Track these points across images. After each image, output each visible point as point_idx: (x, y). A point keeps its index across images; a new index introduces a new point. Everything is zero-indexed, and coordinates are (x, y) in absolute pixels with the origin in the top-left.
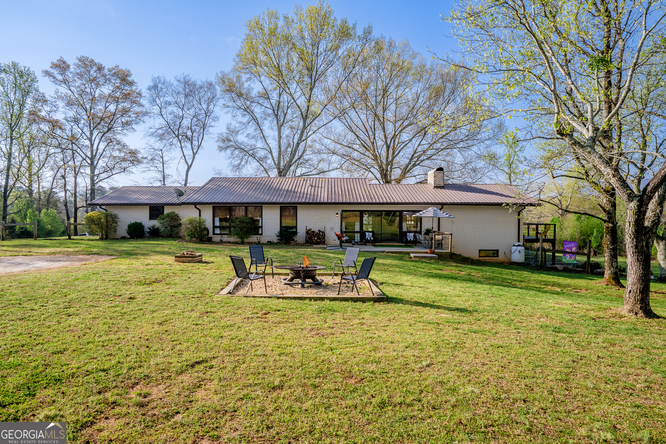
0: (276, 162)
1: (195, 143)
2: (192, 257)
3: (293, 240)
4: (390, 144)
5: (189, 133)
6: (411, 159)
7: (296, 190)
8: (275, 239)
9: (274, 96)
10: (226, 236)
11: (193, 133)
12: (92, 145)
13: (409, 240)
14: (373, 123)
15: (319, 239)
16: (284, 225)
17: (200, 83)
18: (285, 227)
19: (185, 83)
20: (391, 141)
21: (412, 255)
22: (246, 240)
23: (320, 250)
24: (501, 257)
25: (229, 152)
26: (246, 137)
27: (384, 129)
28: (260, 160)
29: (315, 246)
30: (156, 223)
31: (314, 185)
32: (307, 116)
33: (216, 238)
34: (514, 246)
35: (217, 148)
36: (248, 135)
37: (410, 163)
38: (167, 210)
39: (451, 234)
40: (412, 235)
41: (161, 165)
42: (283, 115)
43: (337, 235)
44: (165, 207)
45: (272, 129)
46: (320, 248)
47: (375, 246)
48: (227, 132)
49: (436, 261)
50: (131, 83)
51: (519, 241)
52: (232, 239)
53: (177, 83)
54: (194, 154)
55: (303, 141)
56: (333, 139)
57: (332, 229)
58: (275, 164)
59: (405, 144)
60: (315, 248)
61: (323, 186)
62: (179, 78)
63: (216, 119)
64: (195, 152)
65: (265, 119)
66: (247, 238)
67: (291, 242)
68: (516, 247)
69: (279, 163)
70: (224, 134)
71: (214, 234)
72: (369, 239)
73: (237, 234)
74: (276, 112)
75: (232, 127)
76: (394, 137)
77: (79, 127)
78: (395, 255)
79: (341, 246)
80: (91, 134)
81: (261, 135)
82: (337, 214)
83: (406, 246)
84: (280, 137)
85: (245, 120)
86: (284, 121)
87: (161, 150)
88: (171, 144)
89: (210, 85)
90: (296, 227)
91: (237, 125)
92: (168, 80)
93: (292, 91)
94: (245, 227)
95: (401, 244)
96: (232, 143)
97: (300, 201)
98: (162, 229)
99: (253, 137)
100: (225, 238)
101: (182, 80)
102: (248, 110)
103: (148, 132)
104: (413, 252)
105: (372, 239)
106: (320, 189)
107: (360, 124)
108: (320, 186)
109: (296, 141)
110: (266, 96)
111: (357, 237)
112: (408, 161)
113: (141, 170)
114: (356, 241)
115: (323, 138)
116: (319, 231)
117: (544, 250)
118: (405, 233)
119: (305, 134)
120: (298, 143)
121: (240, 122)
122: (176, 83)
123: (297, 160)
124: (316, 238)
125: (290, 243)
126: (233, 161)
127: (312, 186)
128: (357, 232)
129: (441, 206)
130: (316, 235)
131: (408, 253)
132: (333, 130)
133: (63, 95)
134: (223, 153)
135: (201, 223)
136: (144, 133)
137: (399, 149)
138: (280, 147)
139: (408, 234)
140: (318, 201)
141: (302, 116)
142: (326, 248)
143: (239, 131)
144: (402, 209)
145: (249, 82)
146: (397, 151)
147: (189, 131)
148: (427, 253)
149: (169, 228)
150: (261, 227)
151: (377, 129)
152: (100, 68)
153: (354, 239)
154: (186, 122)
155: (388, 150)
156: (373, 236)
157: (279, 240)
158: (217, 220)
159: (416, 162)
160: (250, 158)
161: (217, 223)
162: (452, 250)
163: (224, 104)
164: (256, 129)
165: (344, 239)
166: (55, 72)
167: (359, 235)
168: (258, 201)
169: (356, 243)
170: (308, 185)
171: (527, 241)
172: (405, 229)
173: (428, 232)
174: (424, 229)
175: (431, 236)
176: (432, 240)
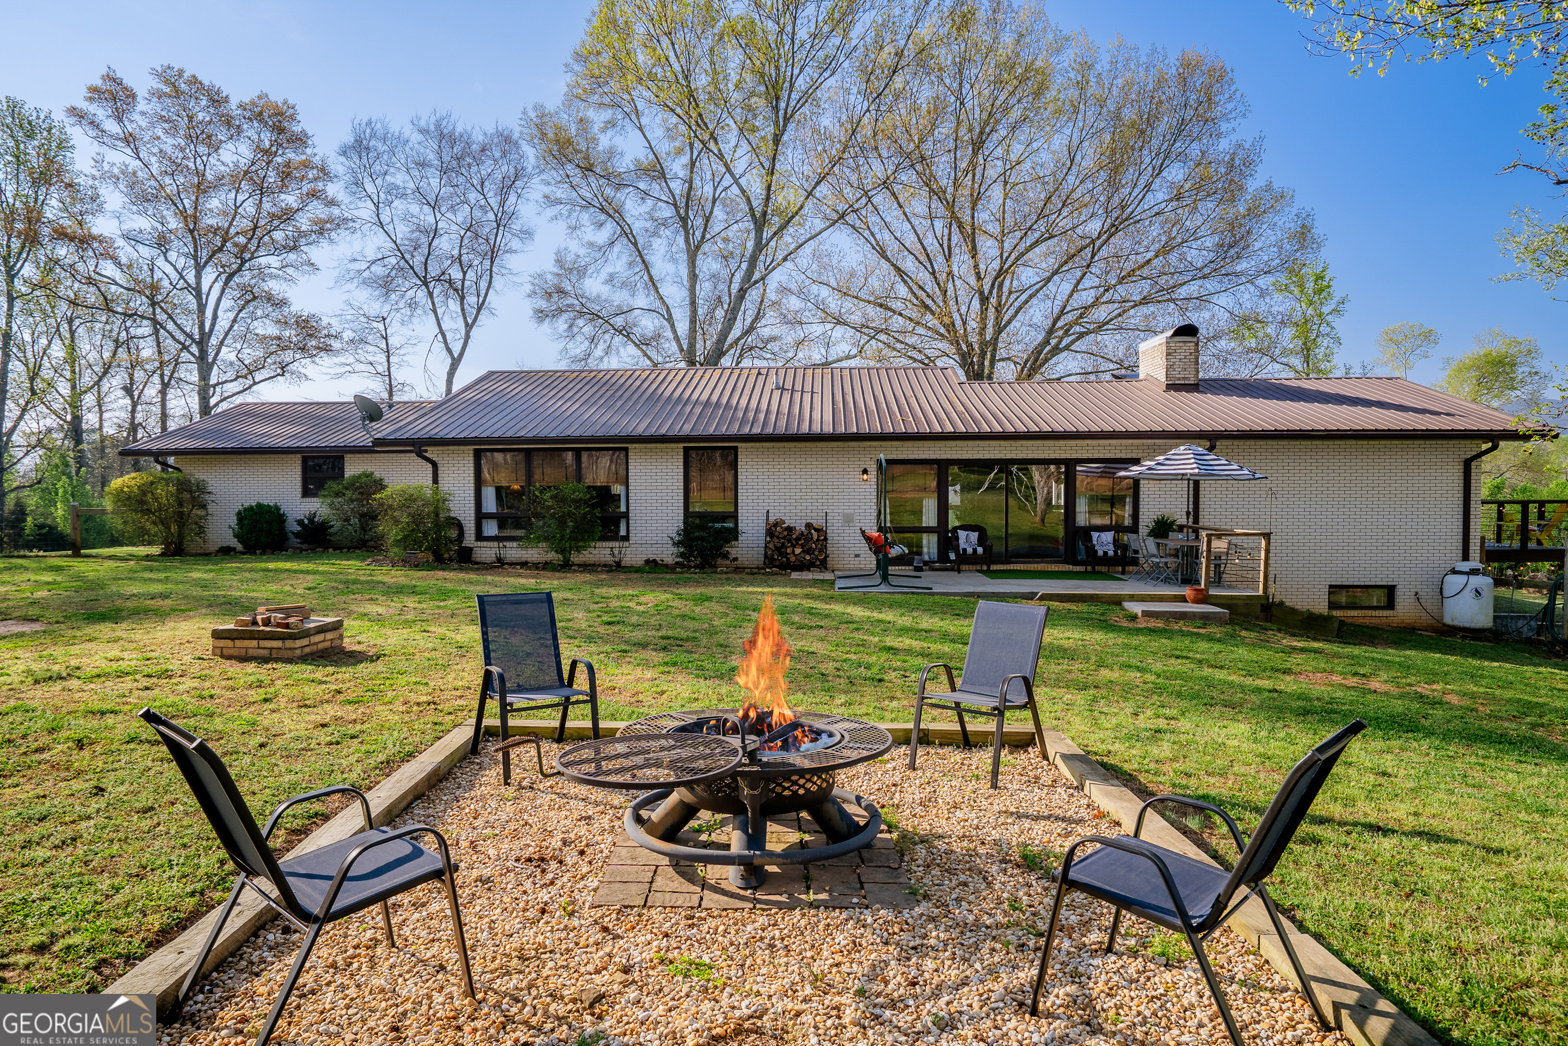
0: (685, 347)
1: (472, 300)
2: (282, 637)
3: (726, 556)
4: (991, 292)
5: (456, 274)
6: (1051, 332)
7: (734, 402)
8: (668, 554)
9: (677, 167)
10: (515, 544)
11: (465, 273)
12: (202, 308)
13: (1100, 553)
14: (946, 231)
15: (809, 551)
16: (696, 508)
17: (481, 138)
18: (700, 515)
19: (442, 136)
20: (993, 285)
21: (1137, 608)
22: (576, 558)
23: (815, 591)
24: (1405, 609)
25: (562, 324)
26: (606, 282)
27: (974, 252)
28: (643, 344)
29: (795, 575)
30: (318, 507)
31: (788, 385)
32: (764, 214)
33: (486, 552)
34: (1454, 572)
35: (531, 313)
36: (611, 279)
37: (1046, 342)
38: (353, 468)
39: (1267, 536)
40: (1108, 537)
41: (382, 358)
42: (699, 222)
43: (868, 539)
44: (348, 457)
45: (674, 260)
46: (814, 583)
47: (988, 573)
48: (556, 270)
49: (1228, 629)
50: (300, 140)
51: (1466, 557)
52: (534, 554)
53: (420, 137)
54: (469, 327)
55: (756, 282)
56: (834, 284)
57: (848, 520)
58: (681, 350)
59: (1029, 292)
60: (796, 583)
61: (817, 388)
62: (423, 123)
63: (527, 234)
64: (470, 321)
65: (655, 234)
66: (578, 550)
67: (720, 561)
68: (1463, 579)
69: (692, 345)
70: (549, 277)
71: (480, 537)
72: (970, 551)
73: (546, 539)
74: (682, 211)
75: (570, 257)
76: (1001, 273)
77: (167, 260)
78: (1073, 607)
79: (885, 578)
80: (198, 277)
81: (646, 277)
82: (865, 471)
83: (1094, 575)
84: (693, 277)
85: (602, 237)
86: (703, 237)
87: (384, 319)
88: (413, 305)
89: (507, 141)
90: (734, 516)
91: (582, 252)
92: (394, 128)
93: (726, 149)
94: (570, 514)
95: (1071, 568)
96: (570, 301)
97: (746, 430)
98: (337, 525)
99: (624, 285)
100: (513, 552)
101: (432, 128)
102: (611, 211)
103: (348, 271)
104: (1132, 598)
105: (980, 550)
106: (807, 397)
107: (910, 240)
108: (808, 388)
109: (735, 287)
110: (657, 171)
111: (930, 544)
112: (1040, 338)
113: (333, 371)
114: (926, 558)
115: (808, 282)
116: (809, 526)
118: (1087, 532)
119: (760, 266)
120: (741, 289)
121: (591, 244)
122: (416, 137)
123: (739, 339)
124: (798, 551)
125: (715, 566)
126: (570, 345)
127: (783, 389)
128: (929, 530)
129: (1208, 444)
130: (798, 539)
131: (1117, 601)
132: (834, 262)
133: (116, 171)
134: (546, 326)
135: (439, 504)
136: (336, 273)
137: (1016, 304)
138: (693, 303)
139: (1095, 535)
140: (805, 429)
141: (753, 216)
142: (832, 583)
143: (585, 268)
144: (1074, 456)
145: (610, 133)
146: (1011, 312)
147: (457, 266)
148: (1183, 599)
149: (355, 521)
150: (626, 515)
151: (957, 251)
152: (217, 100)
153: (920, 554)
154: (445, 244)
155: (984, 311)
156: (981, 541)
157: (682, 555)
158: (489, 494)
159: (1061, 339)
160: (619, 339)
161: (490, 504)
162: (1271, 591)
163: (546, 197)
164: (631, 264)
165: (895, 551)
166: (100, 112)
167: (934, 538)
168: (614, 432)
169: (926, 563)
170: (771, 384)
171: (1494, 556)
172: (1082, 519)
173: (1162, 528)
174: (1147, 518)
175: (1176, 540)
176: (1191, 554)
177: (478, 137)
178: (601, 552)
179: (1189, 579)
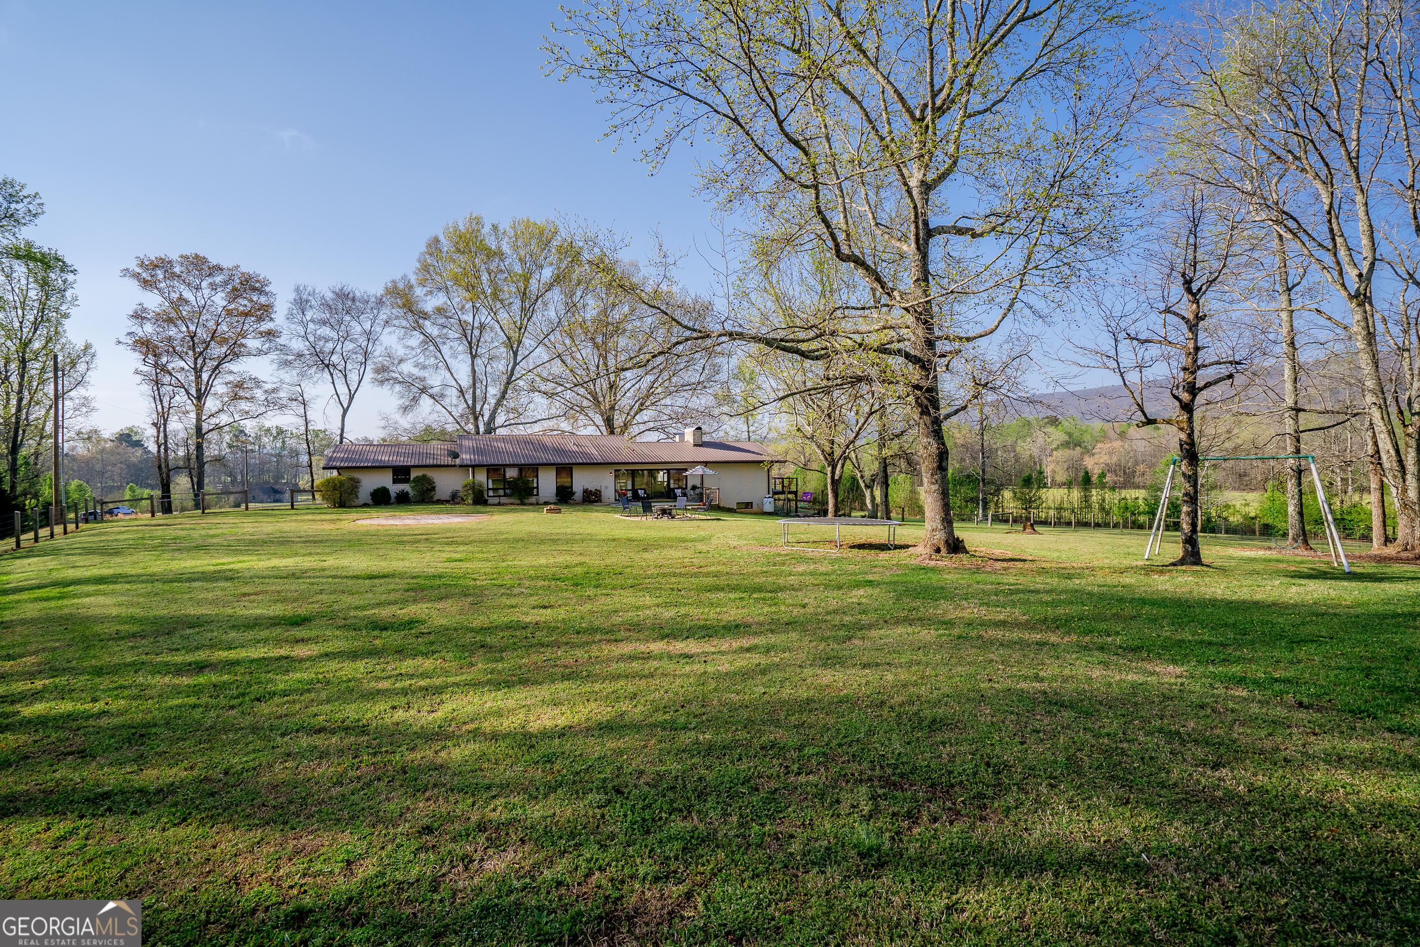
3: (569, 499)
8: (554, 498)
15: (596, 497)
16: (560, 485)
18: (562, 488)
22: (526, 502)
24: (755, 507)
29: (591, 504)
30: (403, 487)
33: (491, 501)
34: (765, 498)
38: (415, 473)
39: (720, 489)
43: (613, 493)
44: (411, 469)
46: (597, 507)
51: (769, 494)
52: (510, 500)
57: (607, 488)
60: (592, 507)
64: (352, 389)
66: (522, 499)
71: (490, 495)
73: (514, 496)
82: (610, 473)
90: (571, 487)
96: (394, 375)
97: (575, 462)
98: (413, 494)
100: (503, 500)
111: (629, 494)
116: (595, 490)
117: (789, 500)
124: (592, 497)
125: (567, 501)
129: (705, 465)
130: (593, 494)
142: (603, 507)
144: (669, 468)
149: (421, 492)
150: (537, 488)
157: (558, 500)
158: (490, 481)
161: (491, 486)
162: (722, 502)
165: (620, 497)
171: (775, 493)
172: (672, 486)
173: (694, 488)
174: (689, 486)
175: (698, 491)
176: (702, 494)
177: (358, 294)
178: (533, 500)
179: (701, 501)
